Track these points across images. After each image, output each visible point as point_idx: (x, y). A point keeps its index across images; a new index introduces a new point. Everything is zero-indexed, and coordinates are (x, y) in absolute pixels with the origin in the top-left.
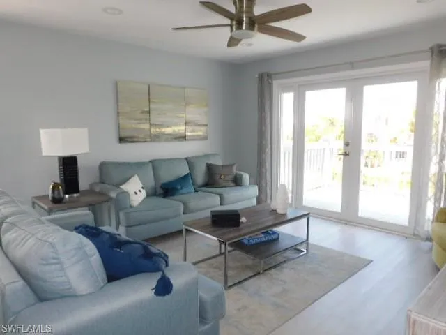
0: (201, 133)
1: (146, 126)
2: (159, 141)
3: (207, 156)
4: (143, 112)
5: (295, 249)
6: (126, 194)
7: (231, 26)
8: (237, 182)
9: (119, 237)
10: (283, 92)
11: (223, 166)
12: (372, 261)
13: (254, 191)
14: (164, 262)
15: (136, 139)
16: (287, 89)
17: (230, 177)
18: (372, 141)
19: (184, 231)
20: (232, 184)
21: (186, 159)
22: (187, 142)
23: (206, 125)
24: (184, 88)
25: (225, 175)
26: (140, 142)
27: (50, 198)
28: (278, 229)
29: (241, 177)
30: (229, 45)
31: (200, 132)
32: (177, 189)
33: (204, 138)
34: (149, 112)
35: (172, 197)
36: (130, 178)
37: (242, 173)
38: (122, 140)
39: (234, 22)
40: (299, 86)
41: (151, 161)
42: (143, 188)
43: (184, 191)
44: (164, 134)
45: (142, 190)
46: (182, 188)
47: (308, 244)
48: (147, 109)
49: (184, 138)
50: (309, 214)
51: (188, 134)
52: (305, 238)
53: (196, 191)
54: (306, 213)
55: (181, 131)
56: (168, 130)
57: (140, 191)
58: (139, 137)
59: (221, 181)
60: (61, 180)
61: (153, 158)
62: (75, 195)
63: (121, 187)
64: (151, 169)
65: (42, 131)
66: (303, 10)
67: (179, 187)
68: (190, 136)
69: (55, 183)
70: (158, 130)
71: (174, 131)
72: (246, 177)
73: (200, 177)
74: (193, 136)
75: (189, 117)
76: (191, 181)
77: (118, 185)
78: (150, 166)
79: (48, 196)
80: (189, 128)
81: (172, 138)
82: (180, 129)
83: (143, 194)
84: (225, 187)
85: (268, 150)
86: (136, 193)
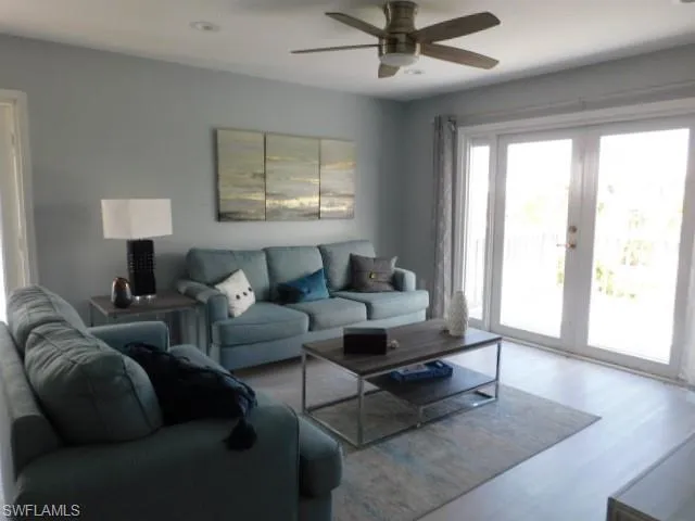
0: (344, 208)
1: (259, 197)
2: (279, 220)
3: (352, 243)
4: (255, 175)
5: (477, 393)
6: (224, 297)
7: (380, 46)
8: (397, 284)
9: (185, 361)
10: (474, 146)
11: (374, 259)
12: (599, 418)
13: (423, 299)
14: (247, 402)
15: (242, 216)
16: (478, 140)
17: (385, 277)
18: (637, 223)
19: (304, 358)
20: (388, 288)
21: (319, 247)
22: (320, 221)
23: (352, 196)
24: (319, 139)
25: (377, 274)
26: (251, 220)
27: (113, 300)
28: (450, 360)
29: (402, 276)
30: (381, 75)
31: (344, 206)
32: (302, 293)
33: (349, 216)
34: (264, 176)
35: (292, 305)
36: (231, 274)
37: (404, 271)
38: (221, 217)
39: (384, 42)
40: (499, 136)
41: (266, 250)
42: (250, 290)
43: (313, 295)
44: (286, 209)
45: (248, 292)
46: (309, 292)
47: (497, 386)
48: (261, 171)
49: (317, 215)
50: (500, 339)
51: (323, 209)
52: (494, 376)
53: (332, 297)
54: (496, 336)
55: (312, 205)
56: (293, 203)
57: (245, 294)
58: (246, 213)
59: (370, 282)
60: (130, 275)
61: (268, 246)
62: (149, 297)
63: (217, 286)
64: (265, 262)
65: (104, 203)
66: (486, 21)
67: (305, 290)
68: (328, 213)
69: (120, 279)
70: (277, 202)
71: (301, 204)
72: (411, 278)
73: (339, 275)
74: (332, 212)
75: (327, 182)
76: (324, 281)
77: (212, 285)
78: (264, 257)
79: (109, 297)
80: (325, 201)
81: (299, 215)
82: (311, 201)
83: (250, 299)
84: (377, 292)
85: (447, 236)
86: (238, 297)
